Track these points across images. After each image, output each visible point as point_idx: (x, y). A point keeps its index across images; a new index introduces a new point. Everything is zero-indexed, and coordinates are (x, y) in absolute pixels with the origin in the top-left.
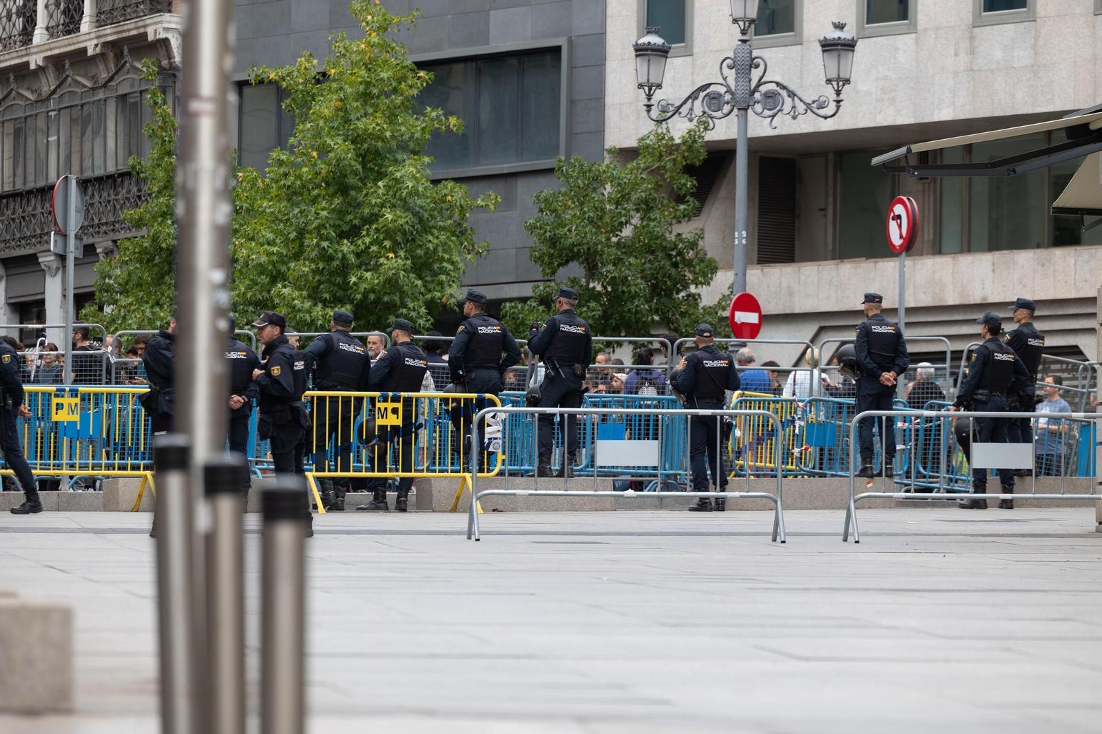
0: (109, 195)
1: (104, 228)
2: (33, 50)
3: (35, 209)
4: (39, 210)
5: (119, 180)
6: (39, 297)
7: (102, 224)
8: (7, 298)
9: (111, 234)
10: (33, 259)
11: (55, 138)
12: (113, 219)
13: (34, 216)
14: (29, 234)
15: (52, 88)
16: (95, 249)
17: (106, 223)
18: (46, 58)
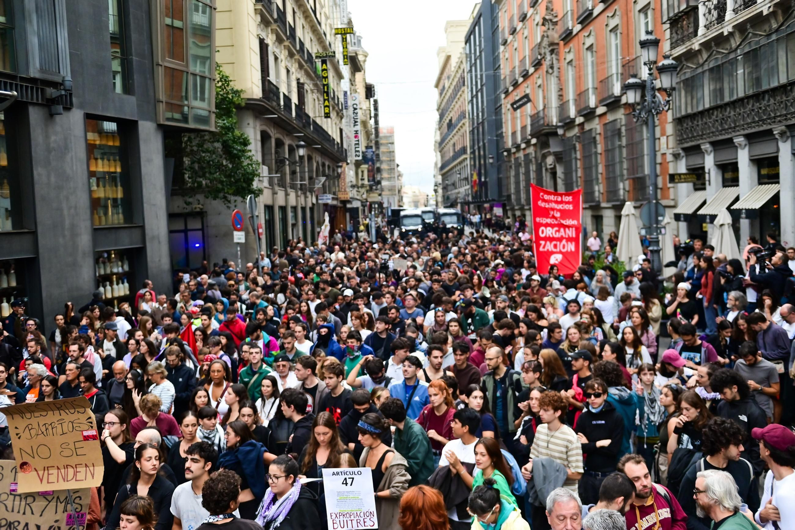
0: (781, 98)
1: (779, 119)
2: (725, 24)
3: (730, 113)
4: (732, 113)
5: (789, 88)
6: (734, 161)
7: (778, 116)
8: (715, 162)
9: (784, 122)
10: (730, 141)
11: (742, 71)
12: (785, 112)
13: (729, 117)
14: (726, 127)
15: (738, 44)
16: (772, 132)
17: (780, 116)
18: (734, 27)
